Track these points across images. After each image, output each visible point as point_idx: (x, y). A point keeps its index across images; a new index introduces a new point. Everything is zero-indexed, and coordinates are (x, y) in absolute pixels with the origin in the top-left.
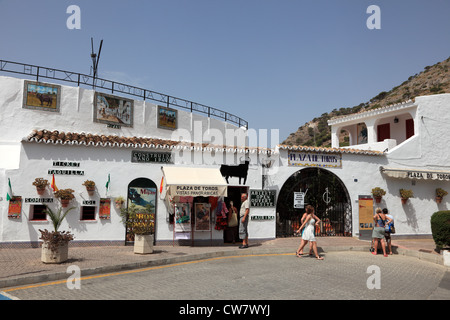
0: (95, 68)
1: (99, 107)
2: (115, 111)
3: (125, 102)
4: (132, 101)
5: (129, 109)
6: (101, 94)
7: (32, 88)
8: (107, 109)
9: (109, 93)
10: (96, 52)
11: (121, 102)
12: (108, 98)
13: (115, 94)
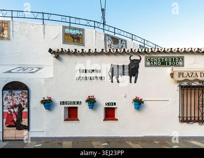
0: (104, 18)
1: (107, 44)
2: (117, 46)
3: (122, 41)
4: (126, 41)
5: (124, 45)
6: (108, 35)
7: (67, 31)
8: (112, 45)
9: (113, 34)
10: (103, 7)
11: (120, 41)
12: (113, 38)
13: (116, 35)
